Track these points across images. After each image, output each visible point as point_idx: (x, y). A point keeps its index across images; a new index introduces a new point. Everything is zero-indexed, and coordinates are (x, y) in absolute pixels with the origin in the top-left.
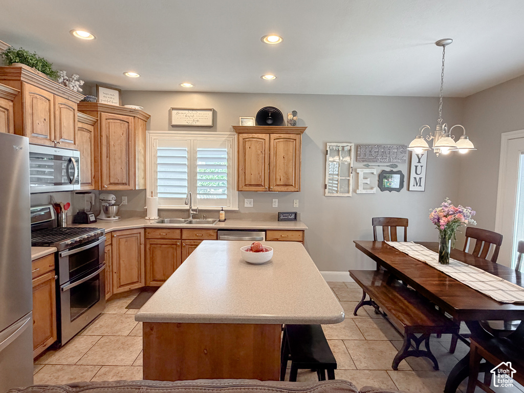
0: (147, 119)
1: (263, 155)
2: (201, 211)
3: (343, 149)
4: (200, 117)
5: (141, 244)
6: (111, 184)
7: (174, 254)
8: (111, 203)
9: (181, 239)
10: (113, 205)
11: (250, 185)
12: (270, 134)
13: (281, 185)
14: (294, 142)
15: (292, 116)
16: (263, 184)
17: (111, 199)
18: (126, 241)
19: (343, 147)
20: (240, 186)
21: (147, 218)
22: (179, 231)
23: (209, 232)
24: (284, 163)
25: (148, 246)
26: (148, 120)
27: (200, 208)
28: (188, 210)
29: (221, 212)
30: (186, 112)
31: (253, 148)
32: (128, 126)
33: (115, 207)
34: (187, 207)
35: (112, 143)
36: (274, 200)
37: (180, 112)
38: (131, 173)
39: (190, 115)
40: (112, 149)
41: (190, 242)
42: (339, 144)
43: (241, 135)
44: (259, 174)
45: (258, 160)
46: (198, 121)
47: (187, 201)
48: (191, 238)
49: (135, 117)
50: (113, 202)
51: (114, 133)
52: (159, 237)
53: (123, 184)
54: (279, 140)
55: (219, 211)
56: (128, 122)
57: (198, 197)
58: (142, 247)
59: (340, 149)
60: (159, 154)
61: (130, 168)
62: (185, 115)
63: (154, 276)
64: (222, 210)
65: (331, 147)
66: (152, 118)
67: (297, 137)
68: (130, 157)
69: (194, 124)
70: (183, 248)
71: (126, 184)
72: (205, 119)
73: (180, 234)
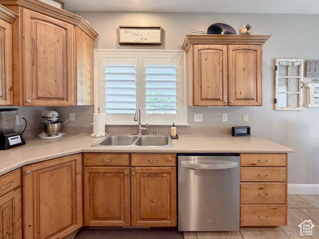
0: (94, 36)
1: (221, 68)
2: (150, 126)
3: (293, 65)
4: (148, 36)
5: (76, 174)
6: (39, 98)
7: (121, 186)
8: (53, 120)
9: (130, 165)
10: (55, 122)
11: (207, 99)
12: (227, 44)
13: (241, 99)
14: (255, 53)
15: (247, 30)
16: (221, 98)
17: (52, 117)
18: (52, 175)
19: (293, 63)
20: (196, 101)
21: (93, 135)
22: (127, 156)
23: (165, 156)
24: (244, 75)
25: (87, 175)
26: (96, 39)
27: (150, 123)
28: (137, 126)
29: (172, 127)
30: (135, 30)
31: (210, 59)
32: (67, 33)
33: (56, 125)
34: (137, 123)
35: (41, 49)
36: (223, 115)
37: (128, 30)
38: (69, 87)
39: (137, 34)
40: (41, 56)
41: (142, 170)
42: (288, 60)
43: (195, 46)
44: (217, 87)
45: (216, 73)
46: (146, 39)
47: (136, 118)
48: (143, 165)
49: (75, 25)
50: (55, 119)
51: (45, 37)
52: (102, 164)
53: (59, 99)
54: (238, 51)
55: (169, 127)
56: (66, 29)
57: (148, 112)
58: (79, 177)
59: (290, 64)
60: (107, 71)
61: (69, 81)
62: (133, 33)
63: (94, 213)
64: (174, 126)
65: (280, 63)
66: (100, 37)
67: (258, 48)
68: (69, 68)
69: (142, 42)
70: (132, 177)
71: (63, 100)
72: (154, 36)
73: (128, 160)
